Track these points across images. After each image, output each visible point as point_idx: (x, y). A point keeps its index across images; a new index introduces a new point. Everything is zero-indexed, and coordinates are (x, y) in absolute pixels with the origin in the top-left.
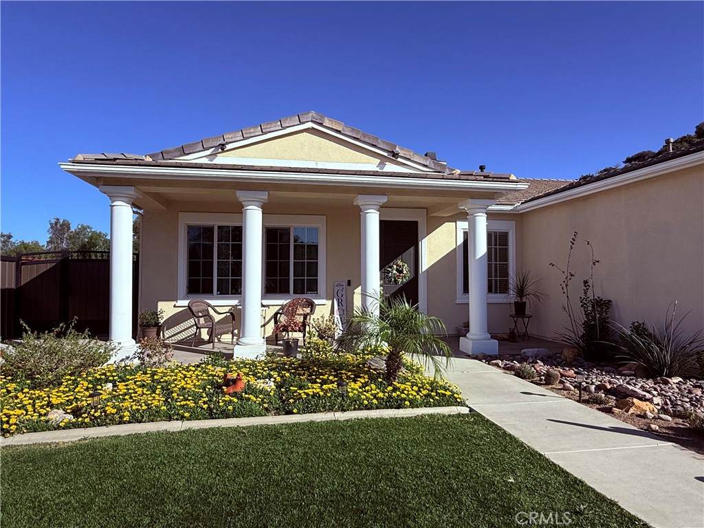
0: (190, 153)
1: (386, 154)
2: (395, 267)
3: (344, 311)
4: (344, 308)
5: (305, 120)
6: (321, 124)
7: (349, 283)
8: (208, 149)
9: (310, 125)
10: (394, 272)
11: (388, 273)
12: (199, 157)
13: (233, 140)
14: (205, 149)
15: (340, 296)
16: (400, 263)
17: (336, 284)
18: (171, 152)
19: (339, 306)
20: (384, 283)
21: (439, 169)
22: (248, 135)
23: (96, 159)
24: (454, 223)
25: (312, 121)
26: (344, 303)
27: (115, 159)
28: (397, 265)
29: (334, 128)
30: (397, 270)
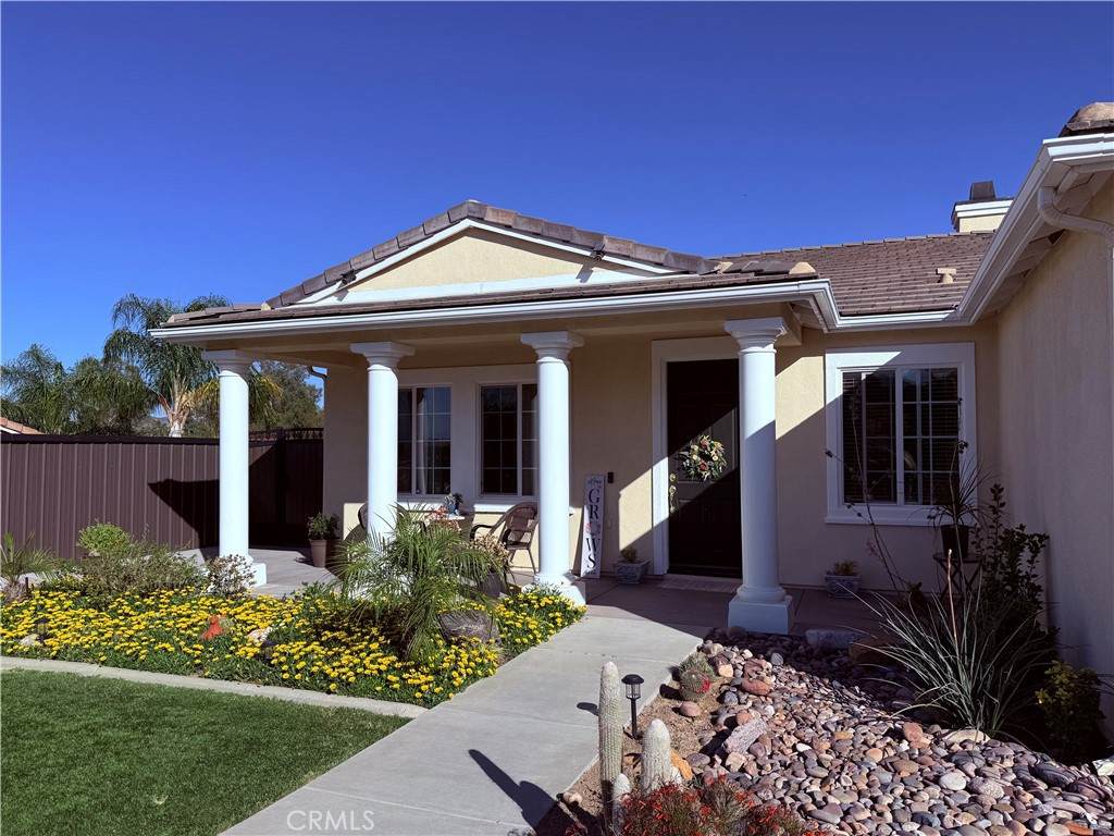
0: (314, 292)
1: (588, 254)
2: (696, 448)
3: (599, 526)
4: (601, 522)
5: (458, 218)
6: (481, 220)
7: (611, 478)
8: (333, 283)
9: (467, 223)
10: (695, 457)
11: (684, 459)
12: (324, 298)
13: (362, 266)
14: (330, 284)
15: (594, 500)
16: (706, 440)
17: (589, 479)
18: (291, 294)
19: (591, 517)
20: (679, 478)
21: (685, 268)
22: (381, 255)
23: (191, 319)
24: (822, 358)
25: (468, 217)
26: (600, 513)
27: (218, 315)
28: (700, 446)
29: (500, 222)
30: (701, 455)
